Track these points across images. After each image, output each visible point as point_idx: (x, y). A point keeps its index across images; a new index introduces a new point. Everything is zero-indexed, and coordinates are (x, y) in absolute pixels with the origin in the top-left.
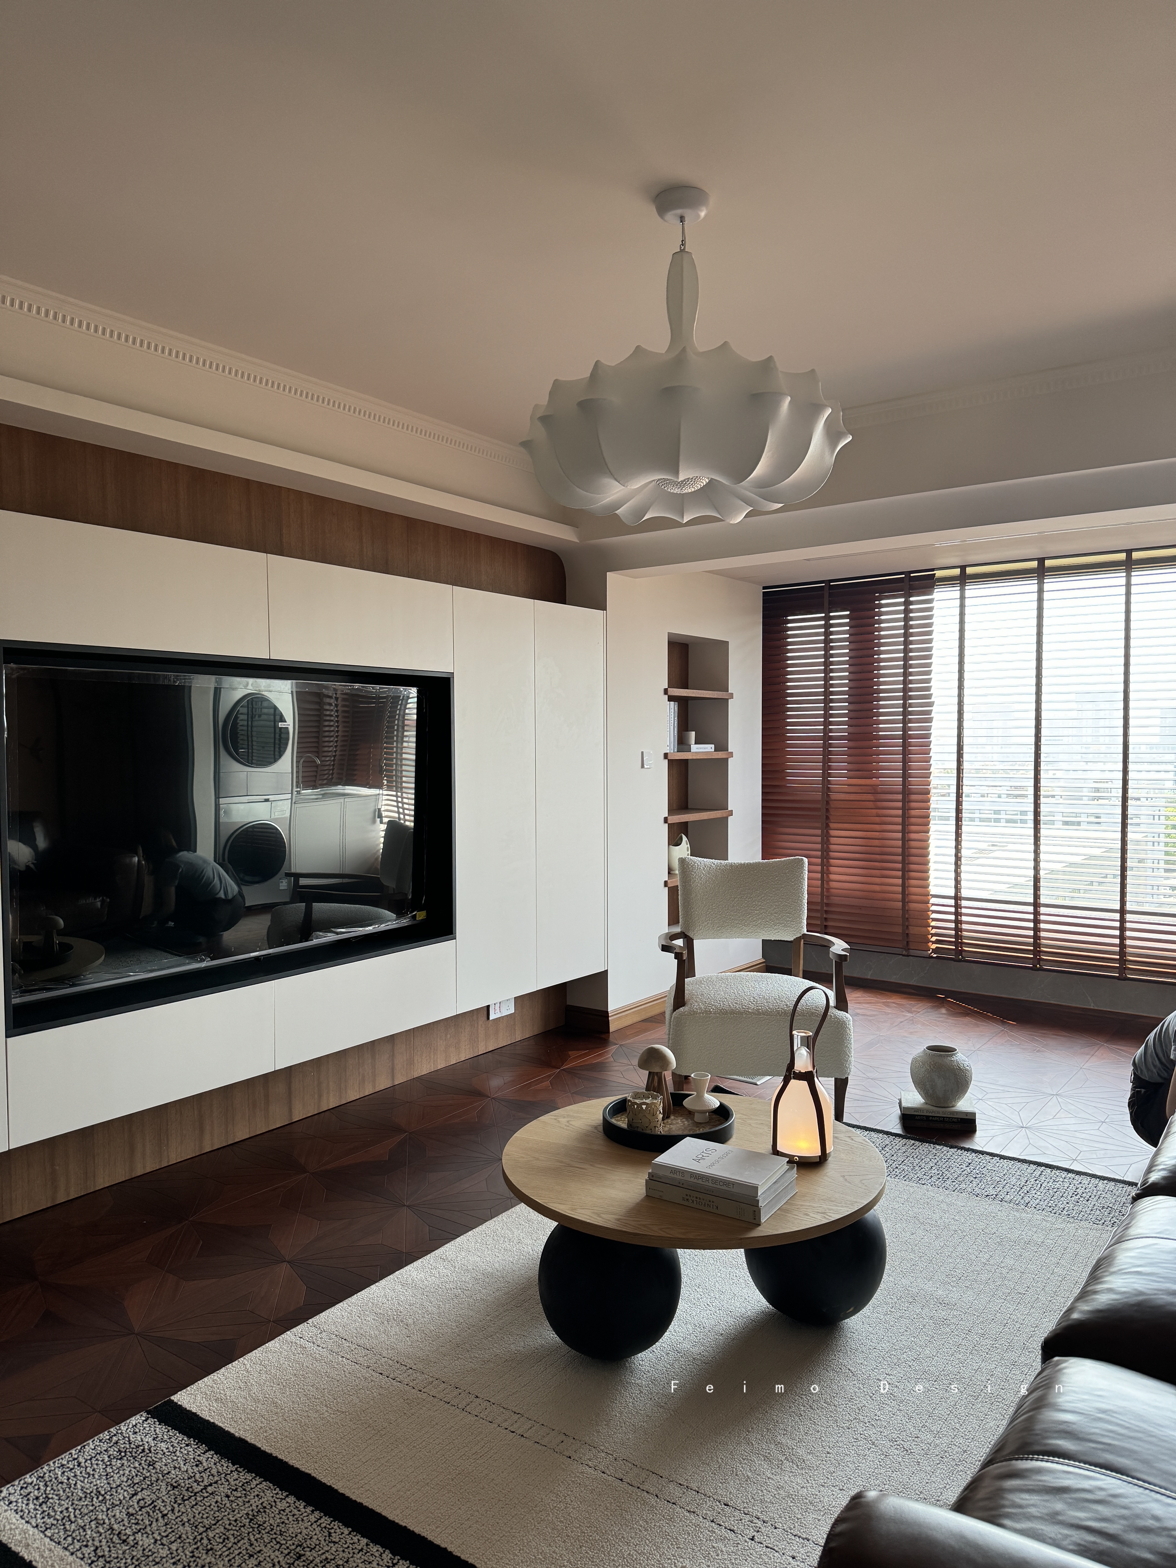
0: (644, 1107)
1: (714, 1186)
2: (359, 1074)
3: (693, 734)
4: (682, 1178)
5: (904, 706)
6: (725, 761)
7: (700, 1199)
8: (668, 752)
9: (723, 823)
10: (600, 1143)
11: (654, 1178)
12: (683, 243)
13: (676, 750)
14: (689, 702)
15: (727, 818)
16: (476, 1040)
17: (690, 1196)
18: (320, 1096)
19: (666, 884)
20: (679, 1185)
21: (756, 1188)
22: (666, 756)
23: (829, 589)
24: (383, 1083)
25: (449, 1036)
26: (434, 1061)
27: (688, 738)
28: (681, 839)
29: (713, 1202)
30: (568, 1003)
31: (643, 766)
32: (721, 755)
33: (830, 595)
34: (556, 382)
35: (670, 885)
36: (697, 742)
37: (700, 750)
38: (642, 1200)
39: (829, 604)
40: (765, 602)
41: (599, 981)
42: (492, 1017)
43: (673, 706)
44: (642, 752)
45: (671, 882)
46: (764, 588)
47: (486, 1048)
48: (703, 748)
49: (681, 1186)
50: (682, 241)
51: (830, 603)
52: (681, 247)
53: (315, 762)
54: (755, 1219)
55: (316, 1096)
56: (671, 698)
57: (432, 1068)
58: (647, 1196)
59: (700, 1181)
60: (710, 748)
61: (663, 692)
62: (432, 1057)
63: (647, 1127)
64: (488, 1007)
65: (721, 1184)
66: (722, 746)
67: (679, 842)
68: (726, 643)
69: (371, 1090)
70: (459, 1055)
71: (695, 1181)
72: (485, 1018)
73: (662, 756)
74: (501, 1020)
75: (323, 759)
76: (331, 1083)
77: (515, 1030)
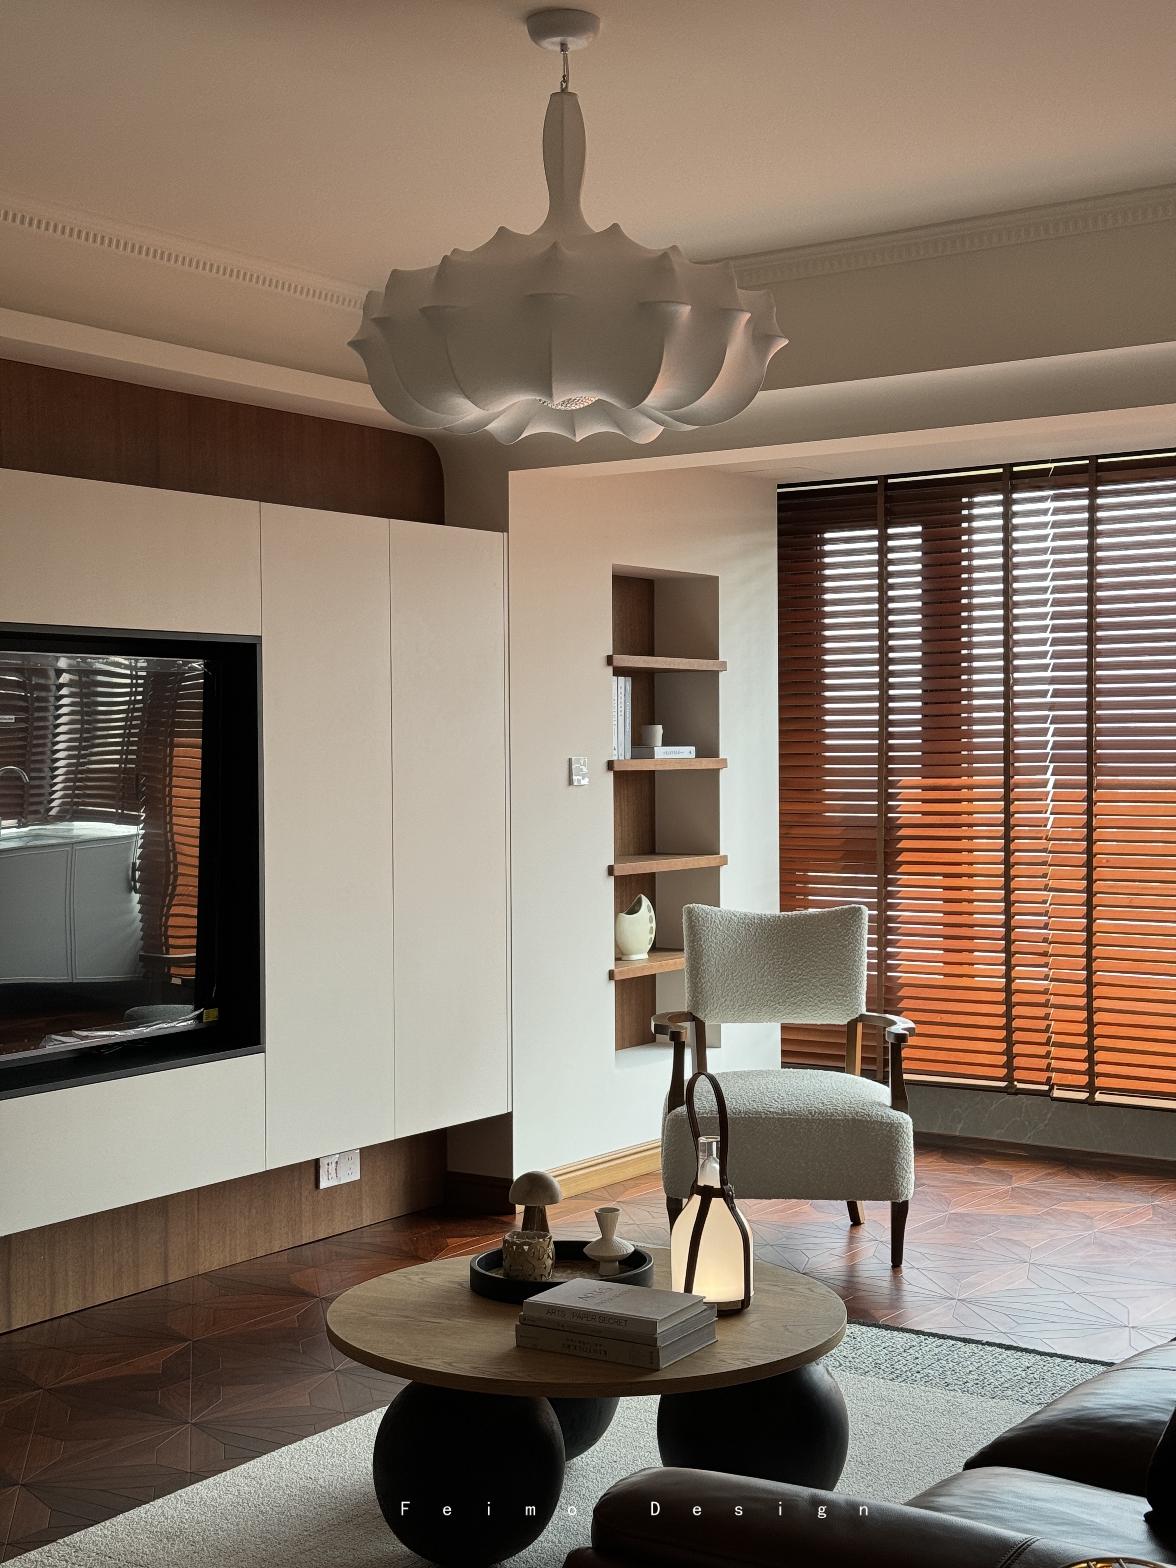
0: (526, 1248)
1: (603, 1325)
2: (114, 1261)
3: (659, 730)
4: (561, 1318)
5: (1006, 682)
6: (713, 775)
7: (584, 1343)
8: (615, 758)
9: (711, 878)
10: (465, 1299)
11: (526, 1322)
12: (565, 79)
13: (629, 756)
14: (656, 676)
15: (718, 866)
16: (298, 1219)
17: (572, 1340)
18: (54, 1294)
19: (611, 975)
20: (558, 1328)
21: (653, 1324)
22: (610, 765)
23: (885, 490)
24: (150, 1279)
25: (254, 1211)
26: (231, 1250)
27: (651, 736)
28: (639, 903)
29: (600, 1345)
30: (450, 1168)
31: (571, 782)
32: (706, 764)
33: (888, 499)
34: (394, 272)
35: (618, 977)
36: (665, 743)
37: (670, 756)
38: (510, 1350)
39: (886, 515)
40: (780, 509)
41: (497, 1129)
42: (324, 1184)
43: (624, 685)
44: (570, 760)
45: (620, 972)
46: (780, 486)
47: (314, 1234)
48: (674, 753)
49: (561, 1328)
50: (564, 76)
51: (888, 512)
52: (562, 85)
53: (20, 778)
54: (652, 1363)
55: (48, 1292)
56: (618, 672)
57: (228, 1260)
58: (518, 1346)
59: (584, 1321)
60: (687, 752)
61: (604, 661)
62: (228, 1243)
63: (530, 1275)
64: (317, 1162)
65: (611, 1321)
66: (709, 749)
67: (636, 908)
68: (713, 581)
69: (132, 1288)
70: (270, 1242)
71: (579, 1320)
72: (312, 1186)
73: (605, 767)
74: (338, 1191)
75: (33, 774)
76: (70, 1273)
77: (361, 1207)
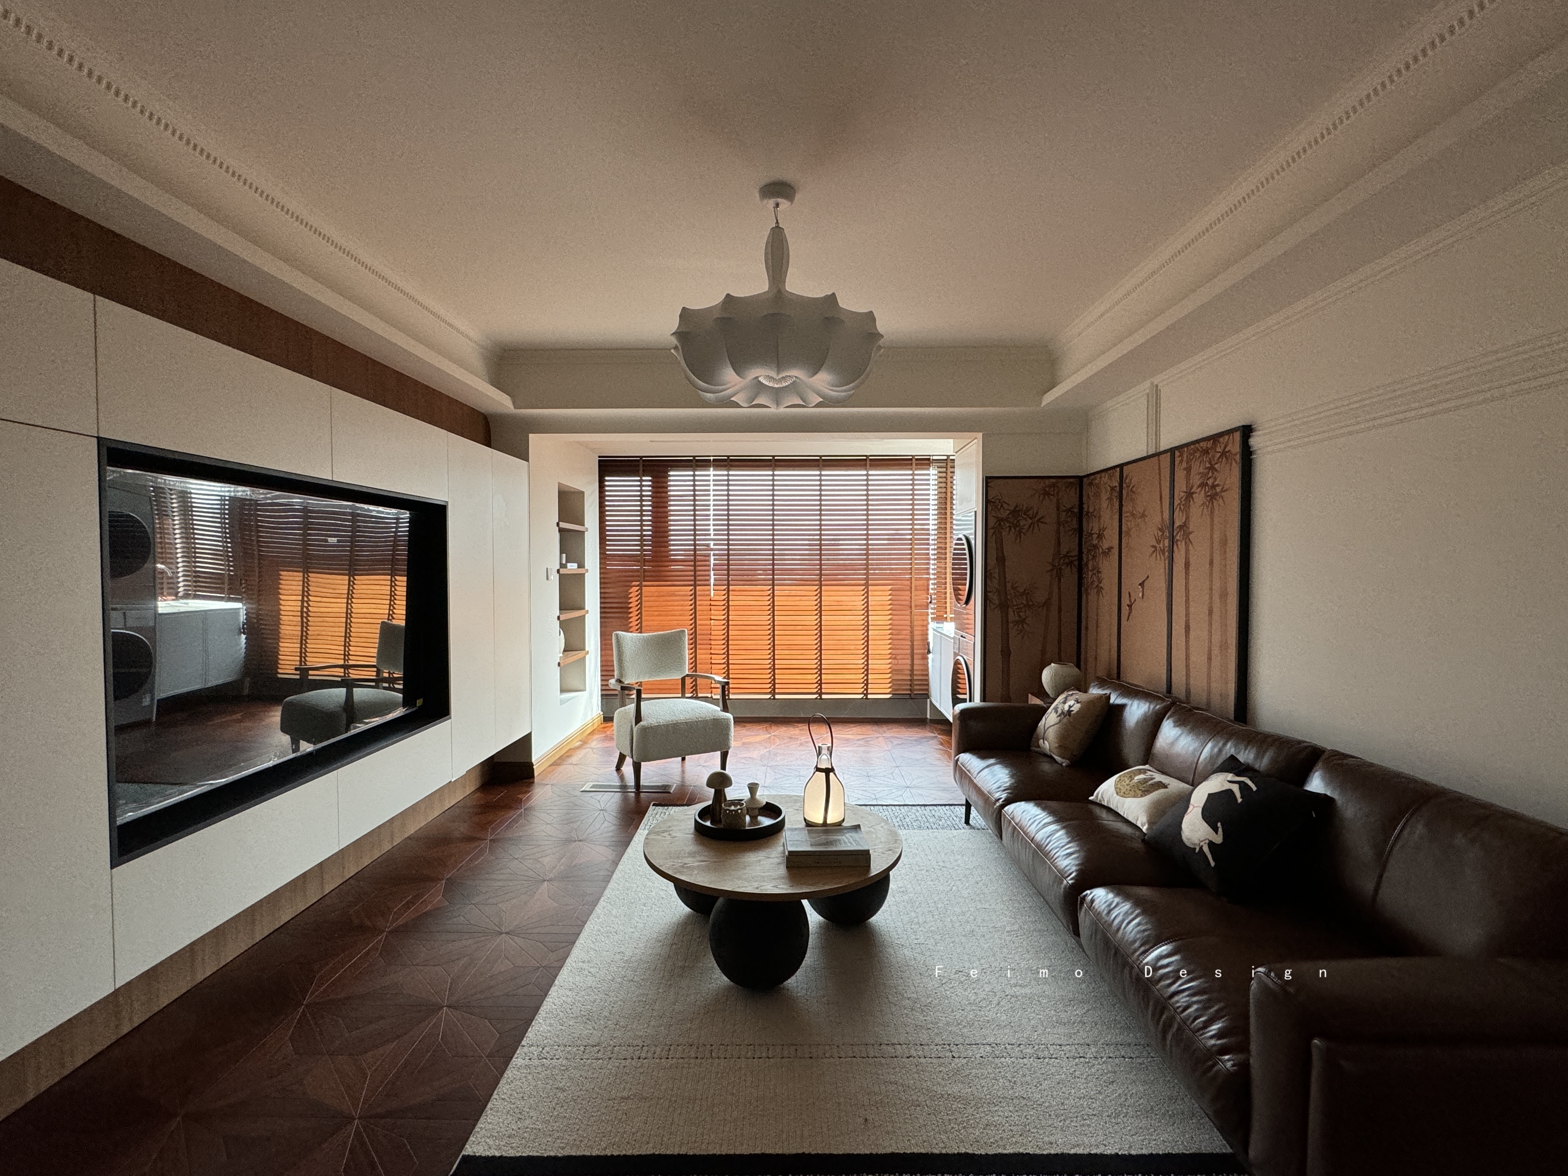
3: (567, 555)
6: (582, 576)
8: (558, 568)
9: (582, 619)
12: (777, 222)
13: (561, 567)
14: (567, 531)
15: (584, 616)
19: (559, 664)
22: (557, 571)
23: (641, 463)
27: (565, 559)
31: (547, 579)
32: (581, 571)
33: (642, 466)
36: (569, 561)
37: (572, 567)
39: (643, 472)
40: (599, 467)
41: (525, 743)
43: (559, 535)
44: (547, 568)
46: (599, 457)
52: (776, 224)
56: (558, 529)
60: (575, 566)
61: (555, 525)
66: (581, 565)
68: (584, 492)
73: (555, 572)
